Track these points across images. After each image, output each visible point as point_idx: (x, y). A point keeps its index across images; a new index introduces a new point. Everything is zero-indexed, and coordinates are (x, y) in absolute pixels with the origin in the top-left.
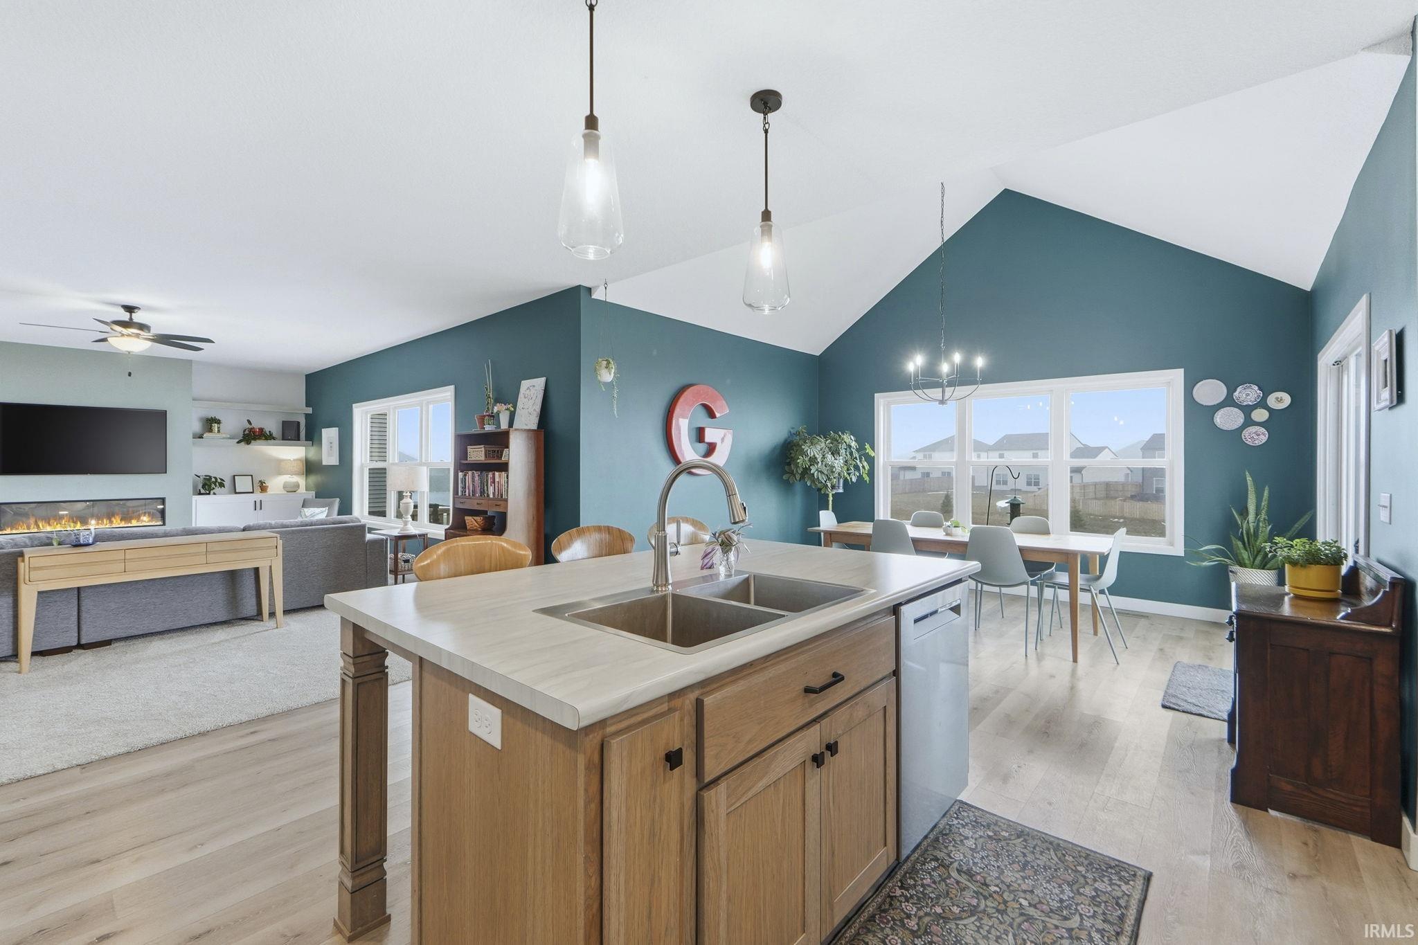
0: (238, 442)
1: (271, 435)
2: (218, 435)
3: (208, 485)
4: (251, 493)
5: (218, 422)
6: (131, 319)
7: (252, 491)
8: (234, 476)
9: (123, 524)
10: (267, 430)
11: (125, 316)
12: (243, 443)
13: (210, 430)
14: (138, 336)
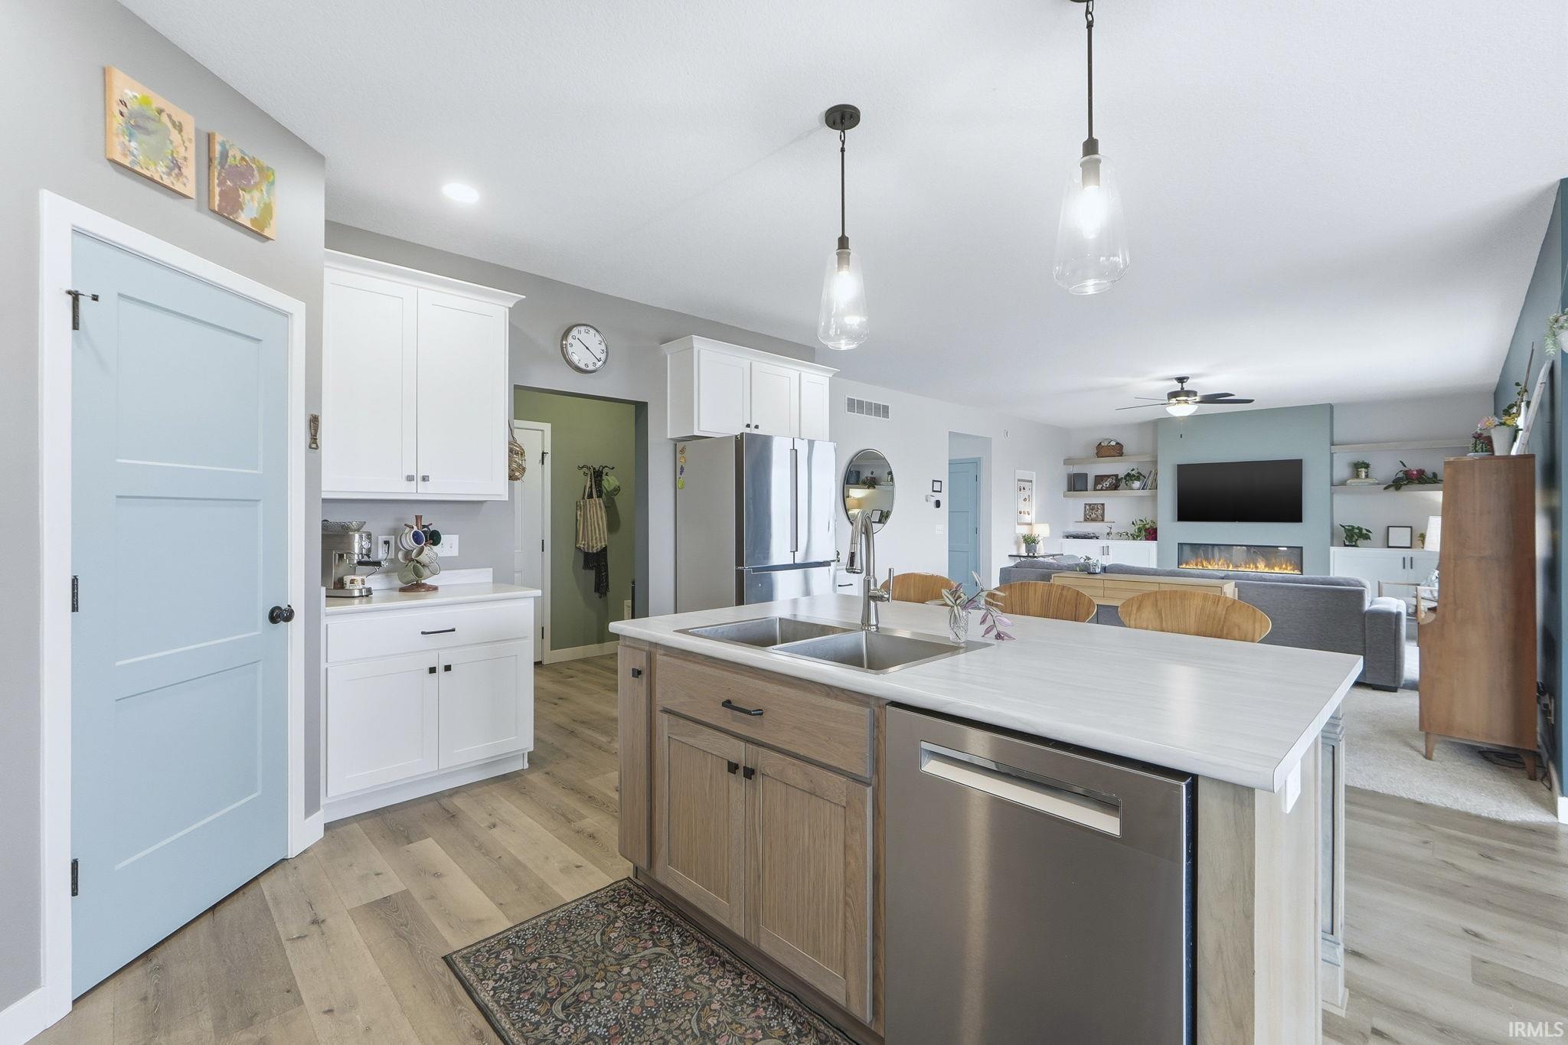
0: (1386, 488)
1: (1435, 475)
2: (1368, 480)
3: (1354, 536)
4: (1408, 548)
5: (1367, 466)
6: (1182, 388)
7: (1409, 545)
8: (1389, 527)
9: (1267, 570)
10: (1429, 472)
11: (1177, 387)
12: (1392, 489)
13: (1358, 476)
14: (1186, 402)
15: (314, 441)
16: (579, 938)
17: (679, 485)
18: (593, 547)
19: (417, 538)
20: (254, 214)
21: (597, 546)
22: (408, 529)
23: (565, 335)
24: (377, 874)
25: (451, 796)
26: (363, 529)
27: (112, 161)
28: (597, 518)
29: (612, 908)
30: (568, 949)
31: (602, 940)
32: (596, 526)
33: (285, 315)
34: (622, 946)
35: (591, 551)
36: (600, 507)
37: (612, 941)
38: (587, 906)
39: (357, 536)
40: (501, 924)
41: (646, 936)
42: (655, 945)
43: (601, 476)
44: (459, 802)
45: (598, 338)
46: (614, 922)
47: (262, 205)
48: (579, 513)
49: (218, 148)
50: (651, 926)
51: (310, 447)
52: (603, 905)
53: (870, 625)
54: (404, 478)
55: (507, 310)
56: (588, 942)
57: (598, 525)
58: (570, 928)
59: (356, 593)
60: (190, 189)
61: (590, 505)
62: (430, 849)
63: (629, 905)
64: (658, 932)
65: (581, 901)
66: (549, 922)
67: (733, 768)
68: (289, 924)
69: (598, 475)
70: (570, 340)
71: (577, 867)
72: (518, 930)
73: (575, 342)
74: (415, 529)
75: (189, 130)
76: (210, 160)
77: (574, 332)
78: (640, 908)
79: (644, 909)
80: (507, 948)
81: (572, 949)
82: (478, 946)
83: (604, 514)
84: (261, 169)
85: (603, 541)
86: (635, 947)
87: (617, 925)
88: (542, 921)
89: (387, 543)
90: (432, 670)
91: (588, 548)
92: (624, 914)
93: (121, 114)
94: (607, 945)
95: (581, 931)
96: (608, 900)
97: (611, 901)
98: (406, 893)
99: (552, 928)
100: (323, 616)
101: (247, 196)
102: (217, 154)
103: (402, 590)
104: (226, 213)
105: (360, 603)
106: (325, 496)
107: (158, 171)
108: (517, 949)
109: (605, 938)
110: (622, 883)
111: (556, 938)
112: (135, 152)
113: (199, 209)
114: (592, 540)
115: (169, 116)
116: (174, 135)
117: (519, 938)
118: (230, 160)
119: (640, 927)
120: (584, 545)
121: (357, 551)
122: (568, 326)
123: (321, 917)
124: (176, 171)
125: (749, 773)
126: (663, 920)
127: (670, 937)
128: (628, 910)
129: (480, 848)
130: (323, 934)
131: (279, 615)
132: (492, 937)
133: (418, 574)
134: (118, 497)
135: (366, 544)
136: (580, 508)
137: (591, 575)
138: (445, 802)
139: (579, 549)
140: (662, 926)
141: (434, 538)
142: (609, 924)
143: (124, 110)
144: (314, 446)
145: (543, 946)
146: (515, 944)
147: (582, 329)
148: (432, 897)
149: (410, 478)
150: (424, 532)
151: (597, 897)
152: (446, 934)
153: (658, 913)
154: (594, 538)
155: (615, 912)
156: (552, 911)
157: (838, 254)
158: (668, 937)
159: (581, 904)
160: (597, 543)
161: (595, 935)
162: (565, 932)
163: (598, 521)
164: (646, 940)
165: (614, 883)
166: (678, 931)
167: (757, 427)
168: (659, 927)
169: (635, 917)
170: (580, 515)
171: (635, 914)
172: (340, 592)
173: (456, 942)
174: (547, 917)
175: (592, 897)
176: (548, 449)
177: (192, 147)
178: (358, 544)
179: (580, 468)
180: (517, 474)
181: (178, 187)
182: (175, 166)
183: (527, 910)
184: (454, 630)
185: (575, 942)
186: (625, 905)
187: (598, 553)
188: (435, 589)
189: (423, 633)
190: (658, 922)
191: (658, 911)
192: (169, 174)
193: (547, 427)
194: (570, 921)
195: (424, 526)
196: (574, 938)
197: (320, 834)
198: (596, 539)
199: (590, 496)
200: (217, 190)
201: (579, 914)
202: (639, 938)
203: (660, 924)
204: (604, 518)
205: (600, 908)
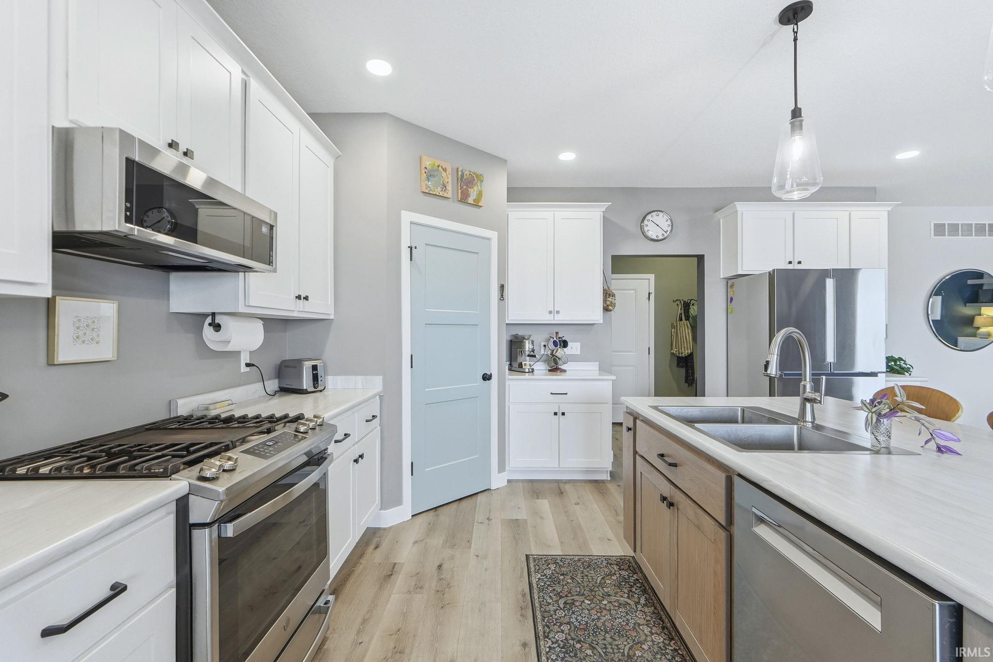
15: (502, 297)
16: (590, 575)
17: (729, 311)
18: (682, 353)
19: (555, 343)
20: (475, 197)
21: (686, 352)
22: (552, 339)
23: (643, 221)
24: (519, 508)
25: (566, 483)
26: (530, 339)
27: (423, 192)
28: (685, 334)
29: (615, 568)
30: (582, 577)
31: (600, 581)
32: (685, 339)
33: (489, 239)
34: (609, 589)
35: (680, 356)
36: (688, 327)
37: (606, 584)
38: (602, 561)
39: (527, 342)
40: (557, 551)
41: (626, 591)
42: (628, 597)
43: (689, 306)
44: (567, 487)
45: (666, 217)
46: (612, 575)
47: (478, 192)
48: (673, 330)
49: (460, 173)
50: (632, 587)
51: (500, 299)
52: (611, 564)
53: (805, 421)
54: (548, 312)
55: (602, 213)
56: (593, 579)
57: (686, 339)
58: (588, 567)
59: (527, 371)
60: (449, 195)
61: (680, 325)
62: (544, 505)
63: (625, 570)
64: (634, 592)
65: (600, 557)
66: (579, 560)
67: (664, 499)
68: (480, 517)
69: (687, 306)
70: (646, 222)
71: (609, 540)
72: (563, 558)
73: (650, 224)
74: (555, 339)
75: (449, 170)
76: (458, 180)
77: (649, 217)
78: (631, 575)
79: (633, 576)
80: (554, 563)
81: (583, 579)
82: (542, 557)
83: (690, 332)
84: (477, 176)
85: (689, 349)
86: (616, 593)
87: (613, 577)
88: (576, 558)
89: (545, 346)
90: (556, 414)
91: (679, 353)
92: (620, 574)
93: (425, 172)
94: (602, 585)
95: (592, 572)
96: (615, 562)
97: (617, 564)
98: (526, 520)
99: (579, 564)
100: (507, 380)
101: (472, 190)
102: (460, 176)
103: (550, 371)
104: (464, 199)
105: (529, 375)
106: (507, 322)
107: (438, 191)
108: (558, 566)
109: (603, 581)
110: (628, 558)
111: (579, 570)
112: (430, 186)
113: (454, 202)
114: (681, 348)
115: (442, 167)
116: (444, 174)
117: (561, 561)
118: (465, 177)
119: (625, 585)
120: (676, 351)
121: (527, 349)
122: (643, 216)
123: (491, 518)
124: (445, 188)
125: (671, 505)
126: (640, 587)
127: (639, 598)
128: (623, 573)
129: (566, 512)
130: (489, 525)
131: (487, 377)
132: (550, 555)
133: (556, 363)
134: (426, 324)
135: (531, 347)
136: (674, 327)
137: (683, 371)
138: (561, 485)
139: (673, 354)
140: (638, 589)
141: (565, 344)
142: (609, 575)
143: (426, 171)
144: (502, 299)
145: (570, 570)
146: (558, 563)
147: (654, 214)
148: (535, 527)
149: (550, 312)
150: (559, 341)
151: (610, 559)
152: (532, 545)
153: (639, 582)
154: (683, 347)
155: (615, 571)
156: (583, 556)
157: (791, 123)
158: (638, 597)
159: (599, 559)
160: (685, 350)
161: (598, 577)
162: (585, 568)
163: (686, 336)
164: (625, 593)
165: (624, 556)
166: (646, 597)
167: (799, 263)
168: (636, 590)
169: (625, 578)
170: (674, 332)
171: (626, 577)
172: (520, 370)
173: (535, 551)
174: (579, 557)
175: (608, 558)
176: (652, 290)
177: (450, 177)
178: (528, 346)
179: (674, 301)
180: (610, 307)
181: (446, 195)
182: (444, 186)
183: (573, 550)
184: (566, 394)
185: (586, 576)
186: (623, 569)
187: (686, 357)
188: (565, 371)
189: (551, 393)
190: (637, 587)
191: (640, 581)
192: (442, 191)
193: (652, 277)
194: (589, 565)
195: (560, 338)
196: (587, 574)
197: (505, 483)
198: (684, 347)
199: (681, 320)
200: (460, 191)
201: (596, 563)
202: (621, 590)
203: (637, 588)
204: (690, 333)
205: (608, 565)
